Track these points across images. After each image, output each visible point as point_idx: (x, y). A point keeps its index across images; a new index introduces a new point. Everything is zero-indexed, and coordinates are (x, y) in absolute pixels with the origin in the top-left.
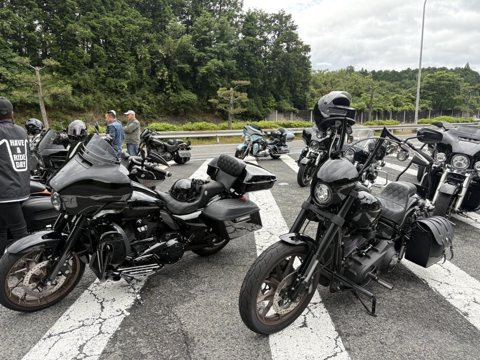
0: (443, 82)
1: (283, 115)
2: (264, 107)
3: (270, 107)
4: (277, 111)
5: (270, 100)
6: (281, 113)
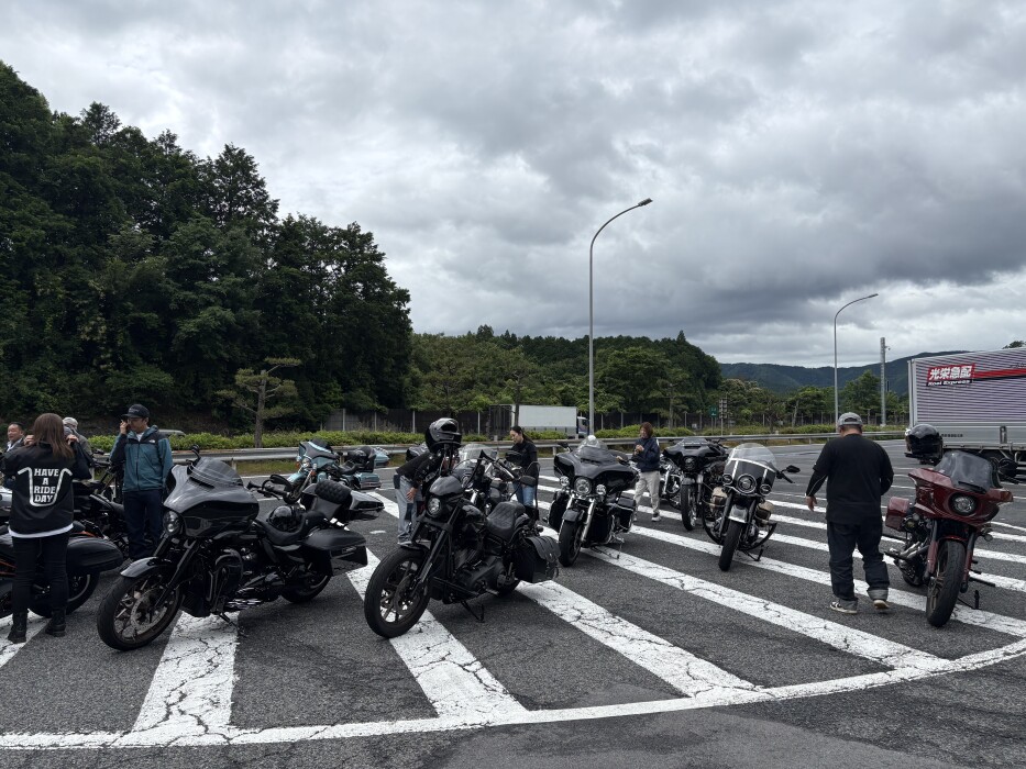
0: (638, 365)
1: (357, 419)
2: (318, 402)
3: (330, 402)
4: (344, 410)
5: (330, 388)
6: (354, 414)
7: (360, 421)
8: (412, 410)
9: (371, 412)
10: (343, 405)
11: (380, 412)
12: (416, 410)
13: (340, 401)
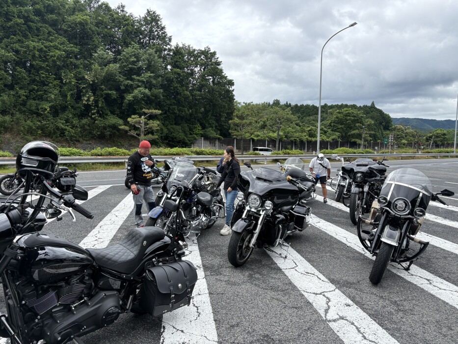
0: (349, 118)
2: (191, 134)
3: (196, 134)
4: (203, 138)
5: (196, 128)
6: (207, 140)
7: (210, 143)
8: (234, 138)
9: (215, 139)
11: (219, 139)
12: (236, 139)
13: (201, 134)
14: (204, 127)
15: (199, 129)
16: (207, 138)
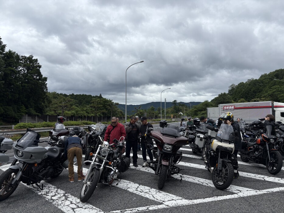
1: (31, 118)
2: (19, 112)
3: (22, 112)
4: (27, 115)
5: (22, 108)
6: (30, 116)
7: (32, 118)
8: (47, 115)
9: (35, 115)
10: (26, 113)
11: (38, 116)
12: (49, 115)
13: (26, 112)
14: (27, 107)
15: (24, 109)
16: (30, 115)
